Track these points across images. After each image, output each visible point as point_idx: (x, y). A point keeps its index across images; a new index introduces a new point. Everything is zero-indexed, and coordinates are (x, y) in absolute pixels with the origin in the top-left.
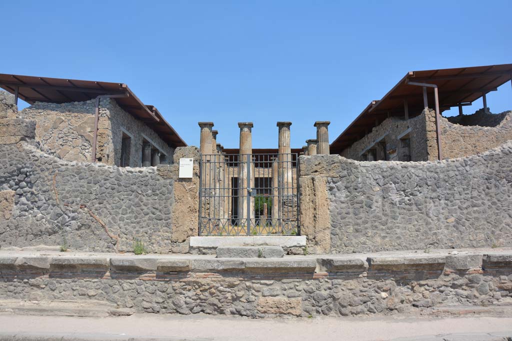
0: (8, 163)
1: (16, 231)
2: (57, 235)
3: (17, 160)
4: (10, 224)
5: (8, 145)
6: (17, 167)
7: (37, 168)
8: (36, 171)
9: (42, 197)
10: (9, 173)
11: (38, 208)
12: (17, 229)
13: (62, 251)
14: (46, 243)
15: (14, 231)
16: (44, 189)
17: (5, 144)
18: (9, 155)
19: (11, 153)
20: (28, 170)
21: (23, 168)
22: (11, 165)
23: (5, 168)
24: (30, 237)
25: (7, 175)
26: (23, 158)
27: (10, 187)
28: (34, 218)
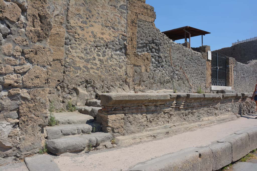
0: (148, 34)
1: (152, 80)
2: (170, 83)
3: (153, 34)
4: (150, 76)
5: (147, 22)
6: (153, 38)
7: (162, 42)
8: (162, 43)
9: (164, 60)
10: (148, 41)
11: (162, 66)
12: (153, 79)
13: (174, 92)
14: (166, 88)
15: (151, 80)
16: (166, 55)
17: (146, 21)
18: (148, 29)
19: (150, 28)
20: (157, 41)
21: (156, 39)
22: (150, 36)
23: (146, 37)
24: (159, 84)
25: (147, 42)
26: (156, 34)
27: (147, 51)
28: (161, 73)
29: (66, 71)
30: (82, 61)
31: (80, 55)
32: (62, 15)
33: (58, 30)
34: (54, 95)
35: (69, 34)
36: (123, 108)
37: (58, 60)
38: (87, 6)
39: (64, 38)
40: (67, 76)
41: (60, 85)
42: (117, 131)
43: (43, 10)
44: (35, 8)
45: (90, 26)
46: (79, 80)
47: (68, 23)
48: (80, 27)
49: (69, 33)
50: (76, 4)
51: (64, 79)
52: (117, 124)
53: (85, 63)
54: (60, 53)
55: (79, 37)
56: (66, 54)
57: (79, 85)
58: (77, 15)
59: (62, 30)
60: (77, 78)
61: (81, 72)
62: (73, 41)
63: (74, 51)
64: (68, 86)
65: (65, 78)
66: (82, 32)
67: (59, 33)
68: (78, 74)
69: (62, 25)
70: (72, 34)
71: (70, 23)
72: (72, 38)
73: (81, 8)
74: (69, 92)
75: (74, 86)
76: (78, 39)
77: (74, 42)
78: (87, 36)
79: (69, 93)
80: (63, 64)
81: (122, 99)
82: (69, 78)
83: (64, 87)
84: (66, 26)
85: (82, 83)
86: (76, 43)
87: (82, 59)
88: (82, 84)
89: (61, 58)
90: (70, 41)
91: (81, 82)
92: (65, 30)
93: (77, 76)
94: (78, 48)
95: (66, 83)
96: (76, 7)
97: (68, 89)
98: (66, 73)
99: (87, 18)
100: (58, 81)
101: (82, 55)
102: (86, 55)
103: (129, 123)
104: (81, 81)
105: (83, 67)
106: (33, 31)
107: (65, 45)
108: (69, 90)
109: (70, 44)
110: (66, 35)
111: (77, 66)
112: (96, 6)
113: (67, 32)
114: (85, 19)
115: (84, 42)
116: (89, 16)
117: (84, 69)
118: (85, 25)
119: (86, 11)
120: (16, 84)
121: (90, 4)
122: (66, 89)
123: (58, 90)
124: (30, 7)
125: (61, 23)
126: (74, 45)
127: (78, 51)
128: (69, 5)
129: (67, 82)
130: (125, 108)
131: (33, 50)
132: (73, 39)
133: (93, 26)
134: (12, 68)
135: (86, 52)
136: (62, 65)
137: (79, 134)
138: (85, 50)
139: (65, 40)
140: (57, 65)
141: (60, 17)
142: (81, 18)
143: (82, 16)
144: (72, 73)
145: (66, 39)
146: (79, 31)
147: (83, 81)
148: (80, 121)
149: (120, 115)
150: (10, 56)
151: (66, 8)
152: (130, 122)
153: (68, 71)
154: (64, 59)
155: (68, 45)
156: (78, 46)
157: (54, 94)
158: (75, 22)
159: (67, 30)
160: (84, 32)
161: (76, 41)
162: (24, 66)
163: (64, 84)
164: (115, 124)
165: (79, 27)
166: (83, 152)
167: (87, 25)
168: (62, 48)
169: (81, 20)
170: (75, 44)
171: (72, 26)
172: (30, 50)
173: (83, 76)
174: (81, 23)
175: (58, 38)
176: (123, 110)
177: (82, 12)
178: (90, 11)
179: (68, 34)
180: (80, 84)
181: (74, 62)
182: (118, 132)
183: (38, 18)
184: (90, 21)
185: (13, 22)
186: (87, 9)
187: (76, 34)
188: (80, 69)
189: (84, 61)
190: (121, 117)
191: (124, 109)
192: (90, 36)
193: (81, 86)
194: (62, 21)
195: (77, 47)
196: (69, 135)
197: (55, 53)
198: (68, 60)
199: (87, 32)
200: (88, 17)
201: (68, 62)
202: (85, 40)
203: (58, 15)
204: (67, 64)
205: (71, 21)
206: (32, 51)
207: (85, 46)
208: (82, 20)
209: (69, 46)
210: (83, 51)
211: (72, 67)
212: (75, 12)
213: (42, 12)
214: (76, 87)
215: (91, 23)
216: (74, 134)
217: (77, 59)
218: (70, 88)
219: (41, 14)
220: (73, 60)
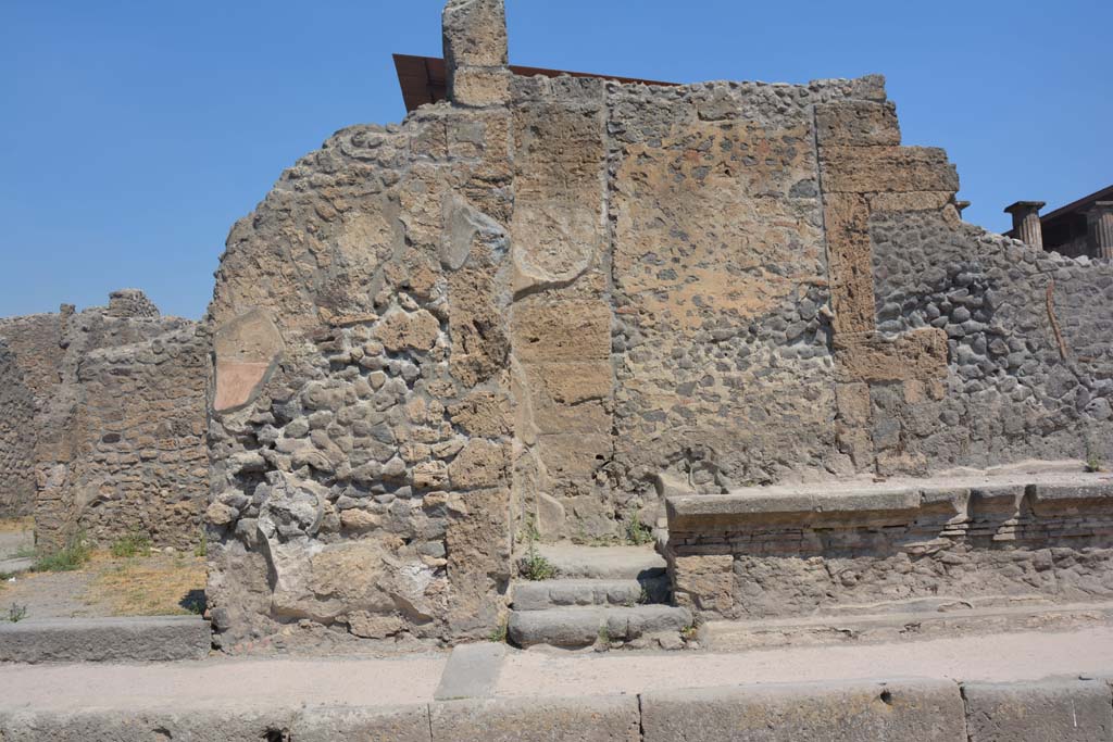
0: (926, 258)
1: (963, 428)
2: (1063, 433)
3: (947, 251)
4: (947, 412)
5: (917, 212)
6: (949, 269)
7: (1002, 273)
8: (1000, 279)
9: (1021, 343)
10: (929, 283)
11: (1011, 369)
12: (964, 425)
13: (1089, 470)
14: (1039, 455)
15: (957, 430)
16: (1027, 322)
17: (910, 212)
18: (923, 237)
19: (932, 233)
20: (976, 275)
21: (964, 270)
22: (933, 264)
23: (918, 271)
24: (999, 440)
25: (922, 287)
26: (962, 247)
27: (929, 319)
28: (1008, 395)
29: (621, 428)
30: (669, 393)
31: (660, 376)
32: (596, 270)
33: (588, 314)
34: (587, 497)
35: (623, 320)
36: (726, 538)
37: (593, 398)
38: (673, 223)
39: (609, 334)
40: (624, 443)
41: (604, 468)
42: (711, 605)
43: (484, 309)
44: (466, 310)
45: (687, 281)
46: (661, 451)
47: (618, 287)
48: (655, 291)
49: (624, 317)
50: (636, 227)
51: (615, 450)
52: (709, 583)
53: (678, 396)
54: (599, 378)
55: (653, 323)
56: (618, 378)
57: (665, 467)
58: (643, 256)
59: (599, 311)
60: (655, 446)
61: (667, 426)
62: (637, 337)
63: (641, 365)
64: (628, 469)
65: (618, 447)
66: (663, 305)
67: (593, 321)
68: (657, 434)
69: (599, 297)
70: (632, 317)
71: (623, 287)
72: (632, 328)
73: (654, 232)
74: (633, 488)
75: (646, 470)
76: (652, 327)
77: (640, 338)
78: (679, 313)
79: (635, 491)
80: (610, 409)
81: (709, 512)
82: (630, 448)
83: (617, 475)
84: (613, 297)
85: (674, 458)
86: (646, 341)
87: (667, 386)
88: (673, 462)
89: (602, 391)
90: (627, 338)
91: (668, 457)
92: (609, 309)
93: (653, 440)
94: (653, 356)
95: (621, 463)
96: (637, 235)
97: (630, 478)
98: (621, 432)
99: (676, 260)
100: (599, 457)
101: (668, 374)
102: (680, 374)
103: (757, 585)
104: (670, 453)
105: (673, 408)
106: (464, 361)
107: (613, 351)
108: (633, 483)
109: (629, 349)
110: (614, 323)
111: (653, 409)
112: (701, 216)
113: (616, 313)
114: (669, 264)
115: (670, 333)
116: (681, 250)
117: (677, 415)
118: (670, 282)
119: (670, 239)
120: (435, 483)
121: (683, 214)
122: (624, 479)
123: (600, 483)
124: (455, 310)
125: (597, 291)
126: (642, 348)
127: (652, 363)
128: (614, 235)
129: (624, 459)
130: (733, 537)
131: (466, 404)
132: (637, 331)
133: (697, 280)
134: (425, 449)
135: (680, 364)
136: (608, 413)
137: (598, 604)
138: (675, 358)
139: (610, 340)
140: (592, 414)
141: (592, 276)
142: (657, 262)
143: (659, 258)
144: (638, 431)
145: (614, 335)
146: (652, 303)
147: (676, 454)
148: (618, 572)
149: (718, 558)
150: (422, 424)
151: (608, 245)
152: (758, 582)
153: (627, 427)
154: (611, 394)
155: (622, 351)
156: (652, 349)
157: (588, 494)
158: (637, 280)
159: (615, 308)
160: (670, 304)
161: (645, 335)
162: (450, 442)
163: (617, 465)
164: (702, 582)
165: (651, 292)
166: (591, 648)
167: (678, 281)
168: (603, 364)
169: (655, 269)
170: (643, 344)
171: (628, 294)
172: (461, 405)
173: (675, 439)
174: (655, 277)
175: (589, 337)
176: (729, 543)
177: (656, 247)
178: (684, 236)
179: (619, 321)
180: (667, 461)
181: (642, 399)
182: (714, 609)
183: (475, 330)
184: (685, 267)
185: (422, 352)
186: (673, 233)
187: (646, 316)
188: (662, 416)
189: (673, 392)
190: (721, 563)
191: (731, 540)
192: (689, 313)
193: (671, 467)
194: (599, 287)
195: (648, 353)
196: (568, 603)
197: (585, 380)
198: (623, 395)
199: (678, 303)
200: (678, 255)
201: (624, 402)
202: (673, 326)
203: (584, 272)
204: (623, 405)
205: (626, 281)
206: (464, 407)
207: (675, 345)
208: (660, 268)
209: (625, 354)
210: (668, 363)
211: (637, 416)
212: (634, 252)
213: (480, 315)
214: (652, 471)
215: (689, 272)
216: (583, 603)
217: (653, 389)
218: (637, 475)
219: (479, 320)
220: (641, 393)
